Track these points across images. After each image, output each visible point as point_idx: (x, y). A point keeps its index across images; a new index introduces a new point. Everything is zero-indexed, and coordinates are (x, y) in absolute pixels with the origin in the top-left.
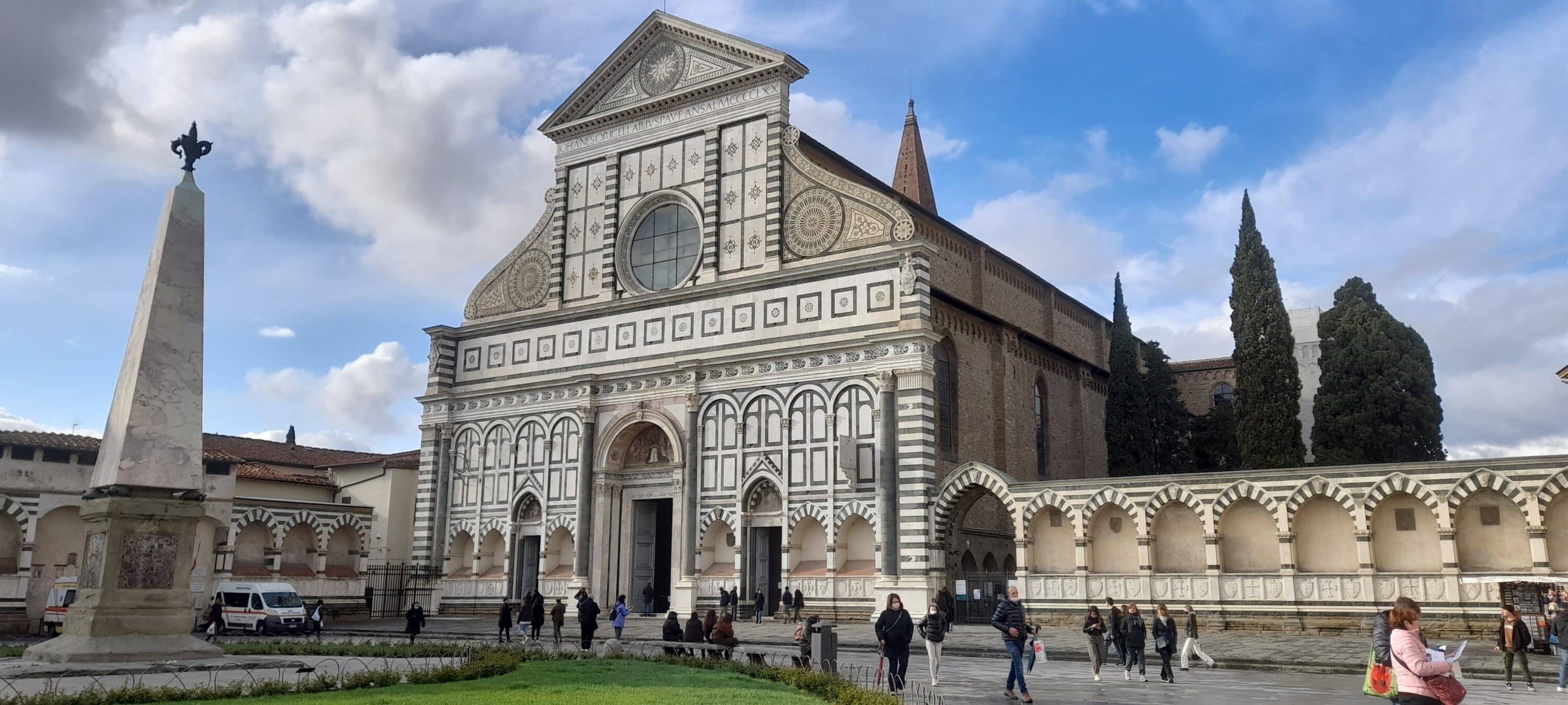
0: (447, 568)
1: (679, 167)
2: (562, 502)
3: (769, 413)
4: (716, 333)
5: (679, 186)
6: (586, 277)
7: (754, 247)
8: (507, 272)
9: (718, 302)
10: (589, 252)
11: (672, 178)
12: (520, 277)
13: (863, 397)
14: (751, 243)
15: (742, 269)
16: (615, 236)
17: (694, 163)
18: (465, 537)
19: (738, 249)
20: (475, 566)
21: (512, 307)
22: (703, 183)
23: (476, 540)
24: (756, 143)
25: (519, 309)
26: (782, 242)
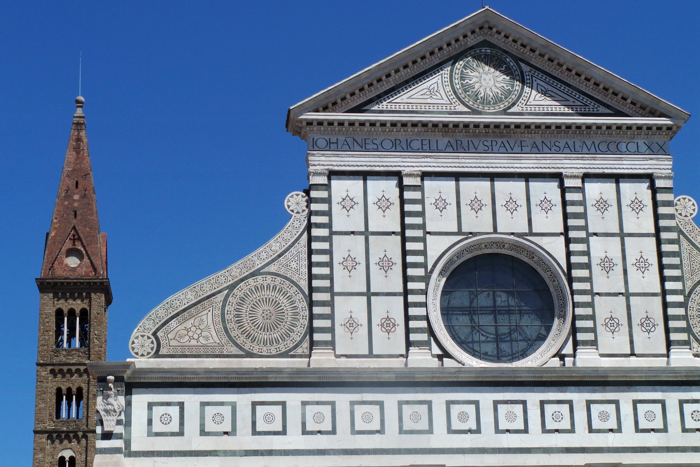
1: (524, 210)
4: (611, 430)
5: (526, 234)
6: (376, 329)
7: (649, 331)
8: (220, 298)
10: (376, 294)
11: (512, 223)
12: (245, 309)
14: (642, 325)
15: (633, 354)
16: (426, 279)
17: (547, 211)
19: (625, 329)
21: (234, 350)
22: (562, 238)
24: (637, 206)
25: (250, 355)
26: (688, 330)
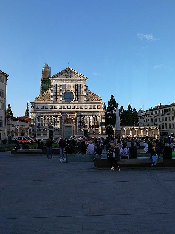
0: (36, 134)
1: (72, 87)
2: (57, 126)
3: (86, 118)
4: (78, 108)
5: (72, 90)
6: (57, 99)
7: (83, 99)
8: (43, 96)
9: (78, 105)
10: (57, 96)
11: (70, 89)
12: (45, 97)
13: (98, 117)
15: (81, 101)
16: (62, 94)
17: (74, 88)
18: (39, 130)
20: (42, 134)
22: (75, 90)
23: (42, 131)
24: (82, 87)
25: (45, 101)
26: (86, 99)
